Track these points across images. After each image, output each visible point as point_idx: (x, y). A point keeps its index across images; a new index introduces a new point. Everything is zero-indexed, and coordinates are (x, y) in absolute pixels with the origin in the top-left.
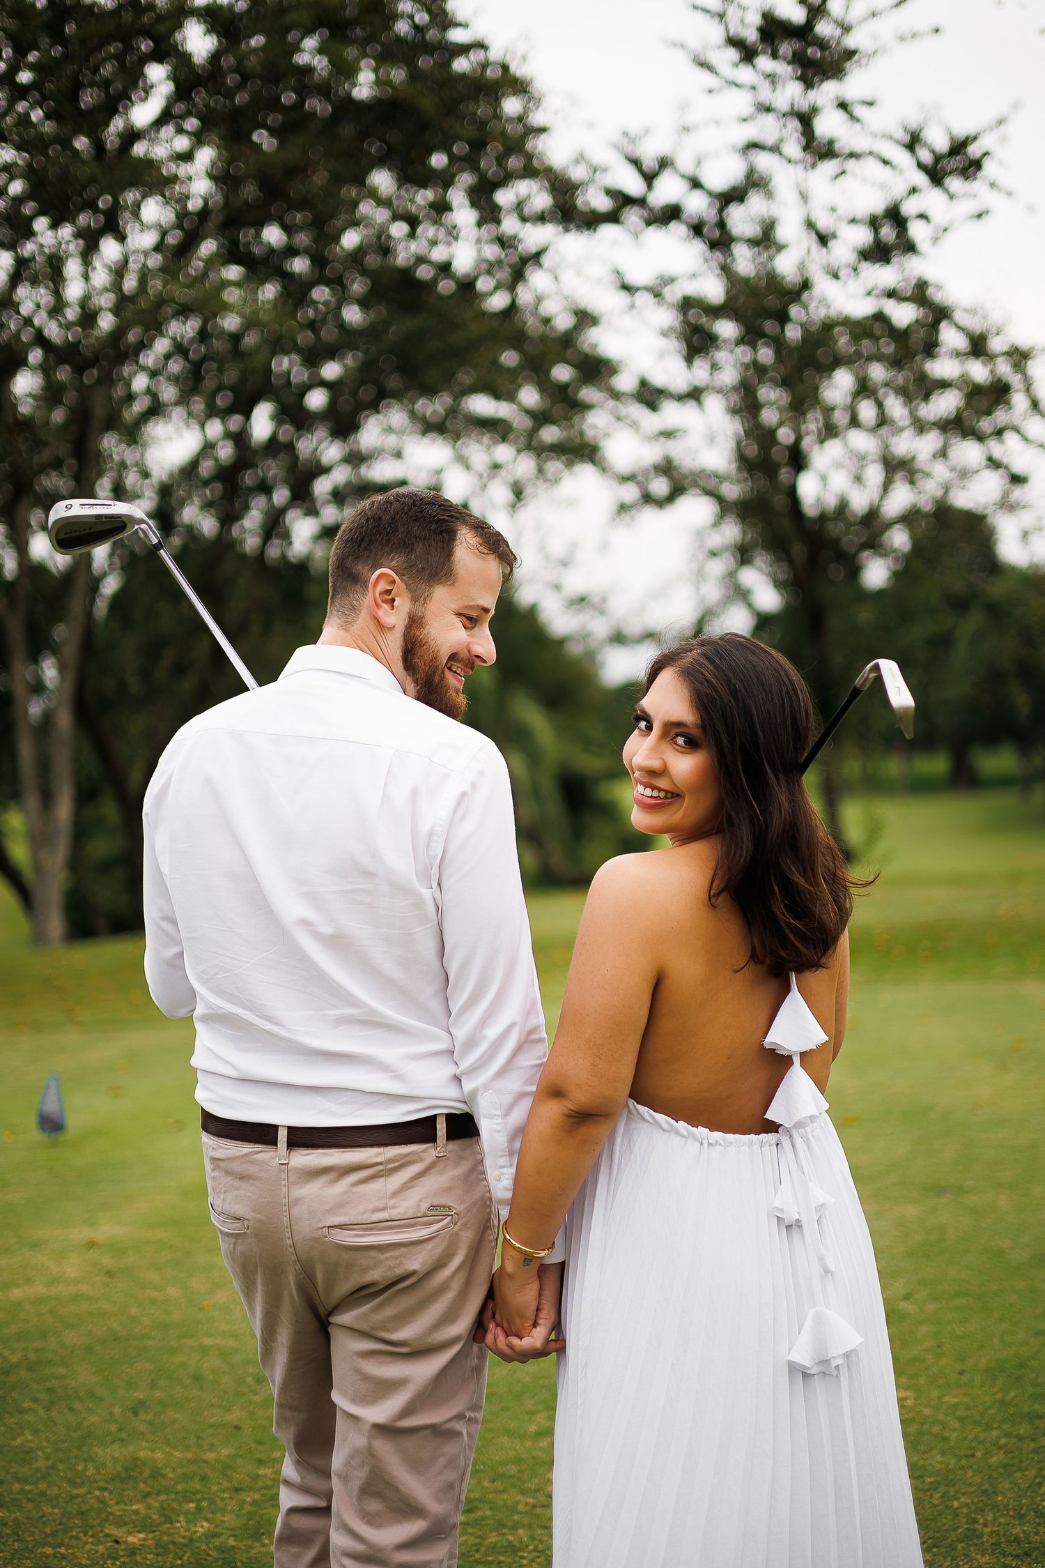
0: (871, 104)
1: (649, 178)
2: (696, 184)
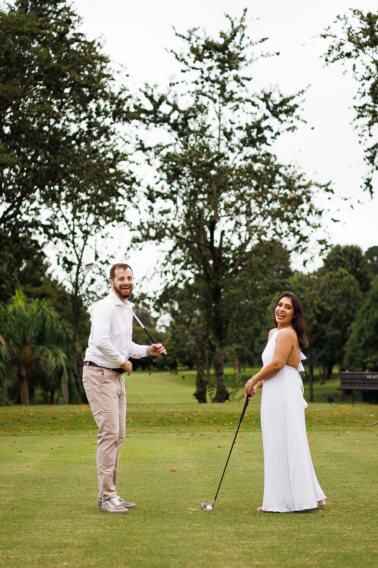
0: (249, 79)
1: (157, 105)
2: (175, 107)
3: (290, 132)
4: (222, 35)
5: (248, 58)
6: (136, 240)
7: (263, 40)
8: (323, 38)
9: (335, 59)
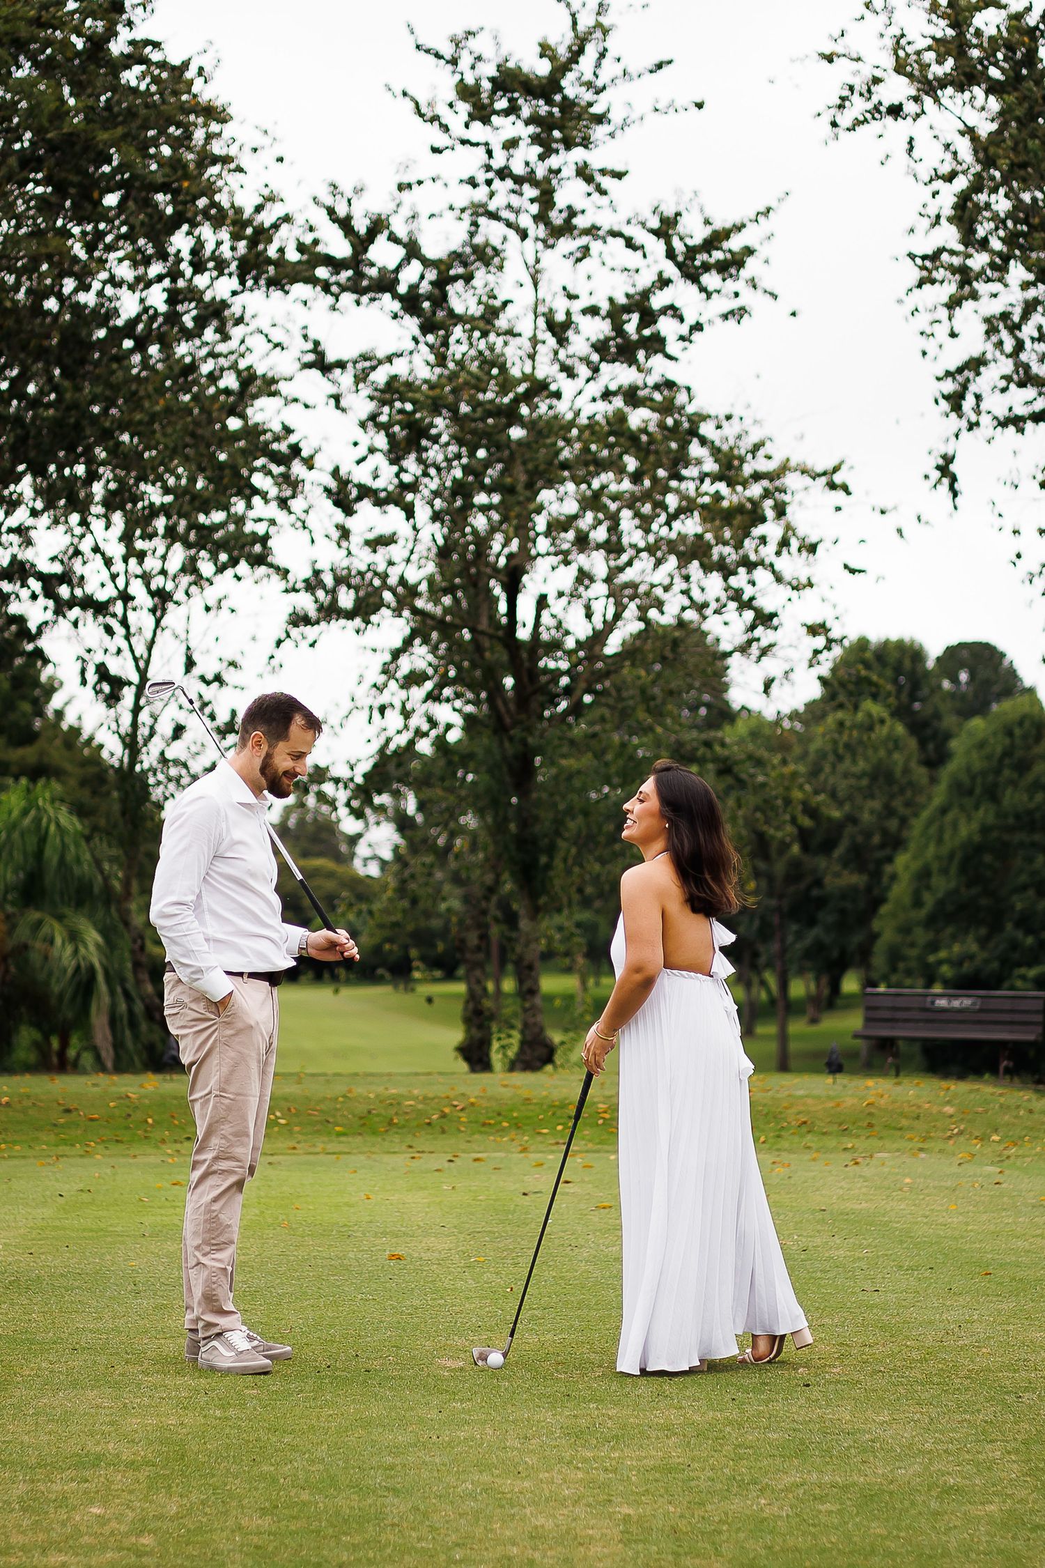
0: (619, 175)
1: (361, 243)
2: (413, 250)
3: (732, 322)
4: (546, 50)
5: (616, 116)
6: (299, 619)
7: (659, 66)
8: (825, 62)
9: (858, 123)
